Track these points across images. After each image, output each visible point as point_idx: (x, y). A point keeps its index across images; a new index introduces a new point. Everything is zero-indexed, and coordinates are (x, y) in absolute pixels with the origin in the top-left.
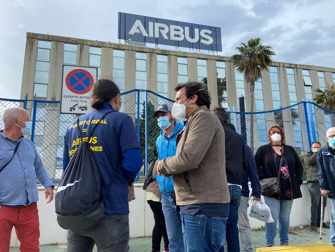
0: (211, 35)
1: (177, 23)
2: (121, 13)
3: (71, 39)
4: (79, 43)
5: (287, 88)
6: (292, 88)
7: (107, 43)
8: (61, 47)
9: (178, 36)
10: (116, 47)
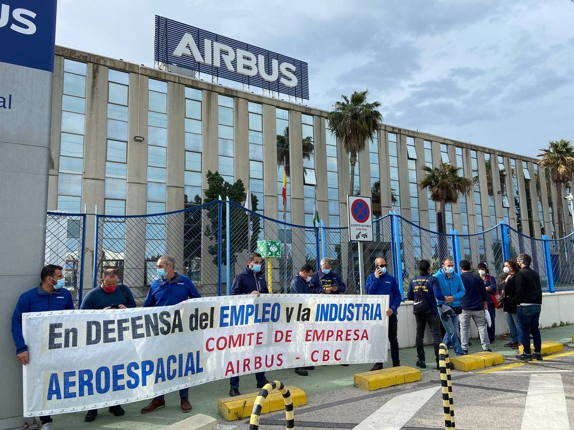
0: (294, 73)
1: (247, 47)
2: (159, 17)
3: (77, 53)
4: (92, 61)
5: (388, 161)
6: (393, 161)
7: (140, 67)
8: (60, 65)
9: (248, 68)
10: (153, 75)
